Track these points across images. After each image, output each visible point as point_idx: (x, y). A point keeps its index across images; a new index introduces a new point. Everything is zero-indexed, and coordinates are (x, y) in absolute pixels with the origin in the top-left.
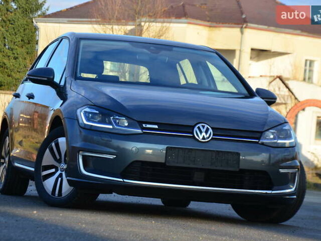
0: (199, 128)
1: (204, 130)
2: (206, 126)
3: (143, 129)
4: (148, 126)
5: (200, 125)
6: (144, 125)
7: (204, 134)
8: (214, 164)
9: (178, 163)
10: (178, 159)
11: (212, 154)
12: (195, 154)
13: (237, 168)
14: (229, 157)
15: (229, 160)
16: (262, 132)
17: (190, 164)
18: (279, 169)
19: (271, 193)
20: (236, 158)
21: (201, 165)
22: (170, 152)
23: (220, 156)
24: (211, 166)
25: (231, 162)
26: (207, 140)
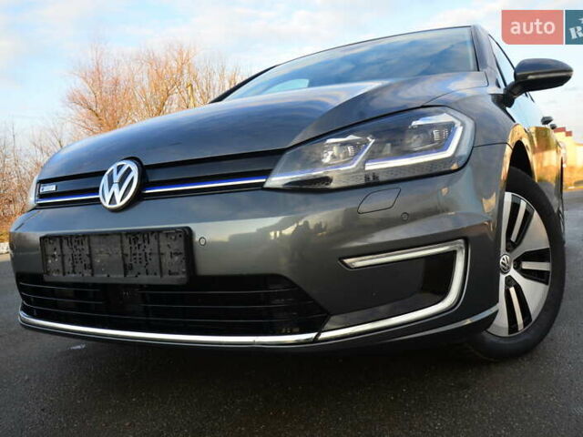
0: (111, 175)
2: (128, 164)
3: (41, 196)
4: (46, 189)
5: (114, 168)
6: (41, 189)
7: (115, 188)
8: (131, 268)
9: (64, 274)
10: (63, 263)
11: (121, 242)
12: (90, 248)
13: (184, 276)
14: (161, 244)
15: (160, 254)
16: (281, 152)
17: (86, 275)
18: (341, 259)
19: (315, 340)
20: (178, 245)
21: (106, 275)
22: (49, 248)
23: (139, 245)
24: (125, 275)
25: (166, 259)
26: (119, 204)
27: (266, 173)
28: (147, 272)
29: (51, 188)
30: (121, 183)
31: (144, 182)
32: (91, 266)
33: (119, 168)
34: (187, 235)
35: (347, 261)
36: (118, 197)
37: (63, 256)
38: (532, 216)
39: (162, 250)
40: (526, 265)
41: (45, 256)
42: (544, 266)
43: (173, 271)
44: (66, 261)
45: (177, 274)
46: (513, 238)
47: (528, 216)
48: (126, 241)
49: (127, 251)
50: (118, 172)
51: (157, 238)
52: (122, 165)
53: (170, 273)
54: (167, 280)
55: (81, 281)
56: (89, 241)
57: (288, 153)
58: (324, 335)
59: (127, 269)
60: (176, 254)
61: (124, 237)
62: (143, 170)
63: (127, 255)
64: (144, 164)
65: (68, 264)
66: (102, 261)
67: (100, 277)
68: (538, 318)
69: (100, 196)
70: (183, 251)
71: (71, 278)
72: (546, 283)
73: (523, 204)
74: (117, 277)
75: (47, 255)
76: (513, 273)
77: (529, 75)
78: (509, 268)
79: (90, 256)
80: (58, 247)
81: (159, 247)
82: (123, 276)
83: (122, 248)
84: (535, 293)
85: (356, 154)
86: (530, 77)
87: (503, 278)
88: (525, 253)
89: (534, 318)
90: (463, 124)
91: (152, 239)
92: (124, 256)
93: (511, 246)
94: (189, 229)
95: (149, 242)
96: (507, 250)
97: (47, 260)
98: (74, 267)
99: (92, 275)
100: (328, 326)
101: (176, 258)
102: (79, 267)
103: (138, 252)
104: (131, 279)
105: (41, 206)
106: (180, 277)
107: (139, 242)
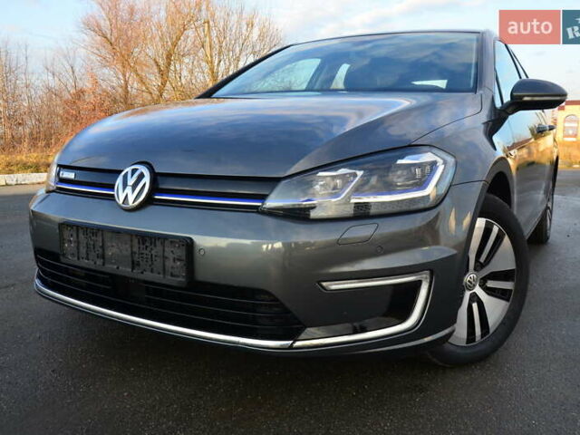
0: (125, 177)
1: (131, 181)
2: (142, 169)
3: (60, 179)
4: (66, 174)
5: (129, 170)
6: (61, 174)
7: (129, 190)
8: (138, 264)
9: (78, 259)
10: (78, 248)
11: (131, 241)
12: (103, 240)
13: (183, 280)
14: (166, 249)
15: (165, 258)
16: (278, 180)
17: (98, 263)
18: (319, 282)
19: (291, 347)
20: (181, 253)
21: (115, 267)
22: (66, 234)
23: (147, 247)
24: (133, 269)
25: (169, 263)
26: (131, 203)
27: (263, 198)
28: (152, 271)
29: (71, 175)
30: (134, 187)
31: (155, 188)
32: (103, 257)
33: (134, 171)
34: (189, 245)
35: (324, 284)
36: (131, 199)
37: (78, 243)
38: (502, 240)
39: (166, 254)
40: (490, 284)
41: (62, 241)
42: (508, 285)
43: (174, 273)
44: (81, 248)
45: (178, 276)
46: (482, 260)
47: (499, 239)
48: (136, 241)
49: (135, 249)
50: (132, 175)
51: (163, 244)
52: (137, 170)
53: (172, 275)
54: (169, 280)
55: (93, 267)
56: (102, 235)
57: (283, 182)
59: (134, 265)
60: (179, 260)
61: (134, 237)
62: (155, 177)
63: (135, 253)
64: (157, 171)
65: (83, 251)
66: (112, 254)
67: (110, 268)
68: (495, 331)
69: (115, 193)
70: (184, 258)
71: (84, 263)
72: (508, 300)
73: (496, 229)
74: (126, 270)
75: (64, 239)
76: (478, 290)
77: (524, 96)
78: (474, 286)
79: (103, 247)
80: (75, 235)
81: (164, 251)
82: (130, 270)
83: (132, 247)
84: (495, 309)
85: (344, 187)
86: (526, 99)
87: (467, 294)
88: (492, 273)
89: (491, 331)
90: (445, 163)
91: (158, 243)
92: (133, 253)
93: (479, 266)
94: (191, 239)
95: (155, 246)
96: (475, 269)
97: (64, 243)
98: (88, 254)
99: (104, 264)
100: (303, 336)
101: (179, 263)
102: (92, 255)
103: (145, 252)
104: (137, 274)
105: (60, 190)
106: (180, 280)
107: (147, 244)
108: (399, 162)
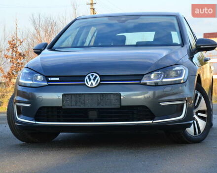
0: (89, 77)
1: (92, 78)
2: (95, 74)
3: (49, 81)
4: (53, 79)
5: (90, 75)
6: (49, 79)
7: (92, 81)
8: (100, 104)
9: (71, 106)
10: (71, 102)
11: (97, 97)
12: (84, 98)
14: (111, 97)
16: (143, 75)
17: (81, 106)
19: (152, 123)
21: (90, 106)
22: (65, 98)
23: (104, 97)
24: (98, 105)
25: (113, 101)
26: (94, 86)
28: (106, 105)
30: (94, 80)
31: (101, 81)
32: (84, 103)
34: (120, 95)
35: (160, 103)
37: (71, 100)
39: (112, 99)
40: (199, 114)
42: (205, 115)
43: (115, 104)
44: (73, 102)
46: (196, 105)
47: (200, 98)
49: (99, 99)
51: (110, 95)
52: (93, 74)
56: (84, 96)
57: (145, 76)
58: (154, 121)
60: (116, 100)
61: (99, 95)
62: (100, 76)
66: (88, 102)
67: (87, 106)
68: (203, 132)
71: (75, 107)
72: (205, 121)
73: (199, 94)
74: (95, 106)
75: (63, 100)
76: (195, 116)
79: (84, 100)
80: (70, 98)
84: (202, 124)
85: (161, 77)
86: (202, 47)
88: (199, 110)
90: (185, 69)
91: (108, 95)
93: (195, 107)
94: (120, 93)
95: (107, 97)
98: (76, 104)
99: (84, 106)
100: (156, 118)
103: (103, 99)
106: (118, 106)
108: (174, 69)
